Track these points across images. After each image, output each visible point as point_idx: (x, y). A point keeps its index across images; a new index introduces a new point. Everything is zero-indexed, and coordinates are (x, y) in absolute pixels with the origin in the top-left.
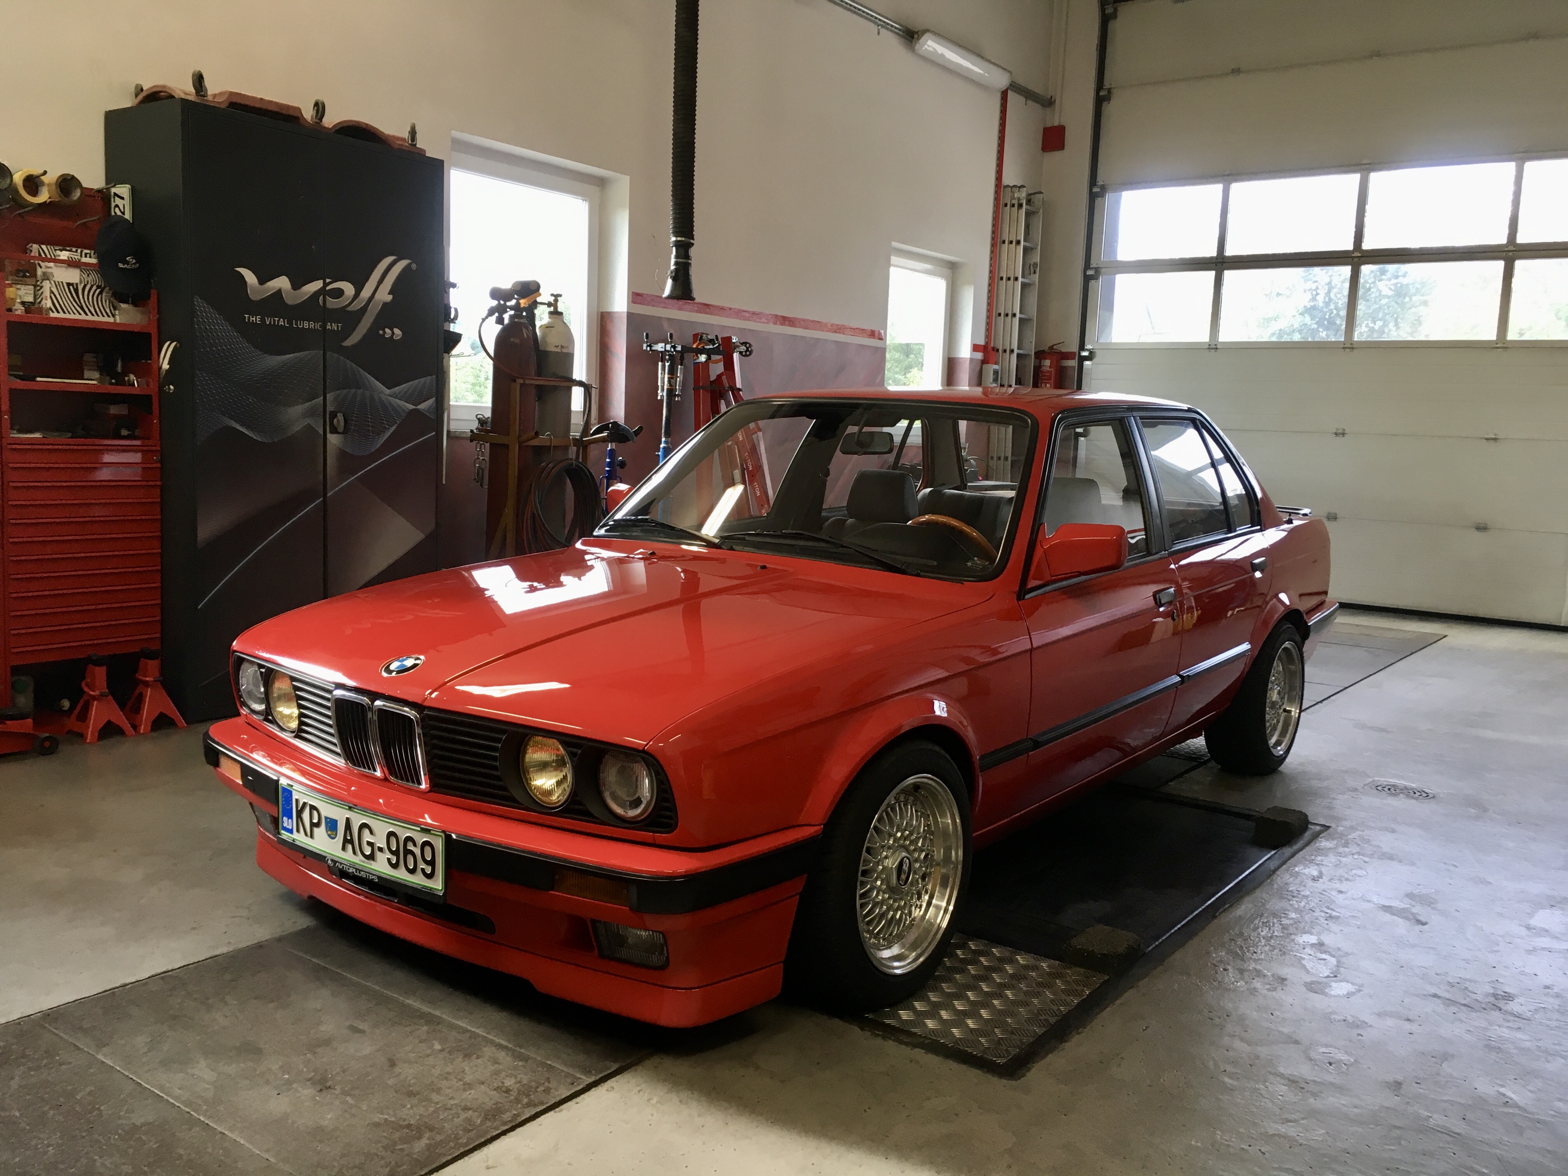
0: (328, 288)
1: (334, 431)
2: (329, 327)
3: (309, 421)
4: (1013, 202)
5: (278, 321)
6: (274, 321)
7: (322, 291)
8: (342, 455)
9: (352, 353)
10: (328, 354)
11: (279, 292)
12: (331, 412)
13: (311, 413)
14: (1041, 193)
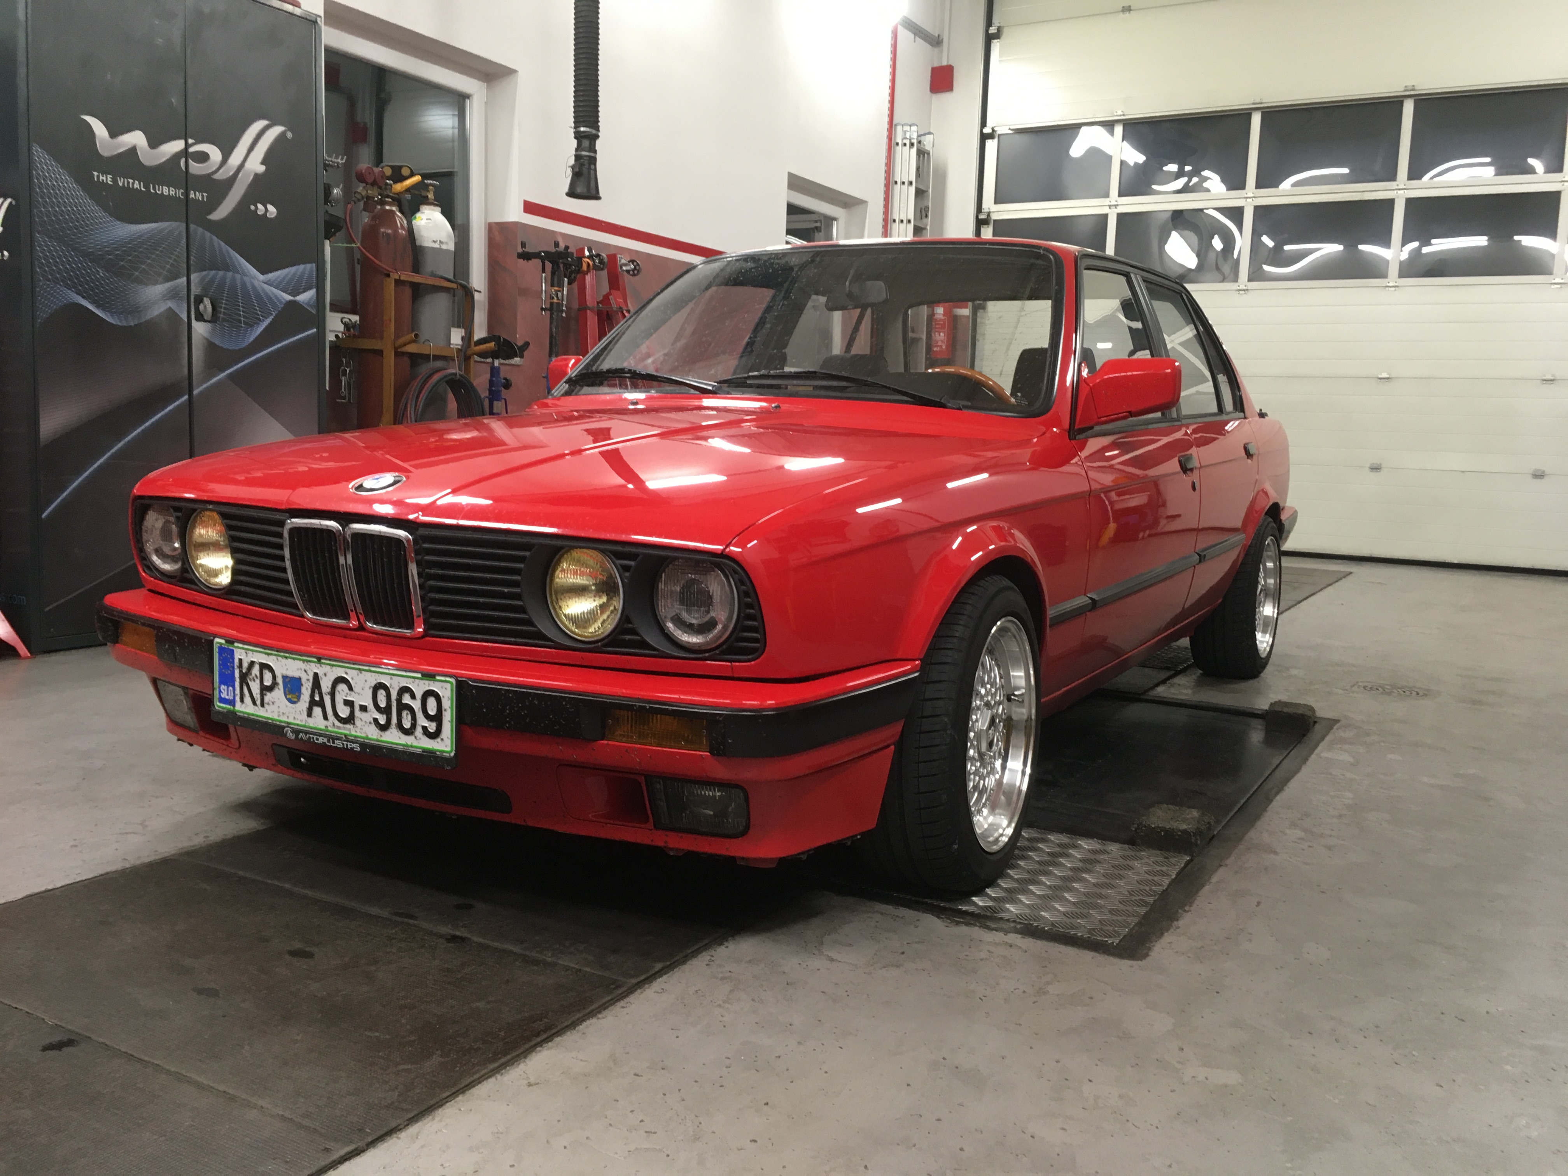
0: (191, 150)
1: (200, 317)
2: (192, 195)
3: (170, 304)
4: (905, 141)
5: (133, 184)
6: (128, 183)
7: (185, 153)
8: (211, 347)
9: (218, 228)
10: (192, 227)
11: (133, 150)
12: (196, 297)
13: (173, 295)
14: (930, 133)
